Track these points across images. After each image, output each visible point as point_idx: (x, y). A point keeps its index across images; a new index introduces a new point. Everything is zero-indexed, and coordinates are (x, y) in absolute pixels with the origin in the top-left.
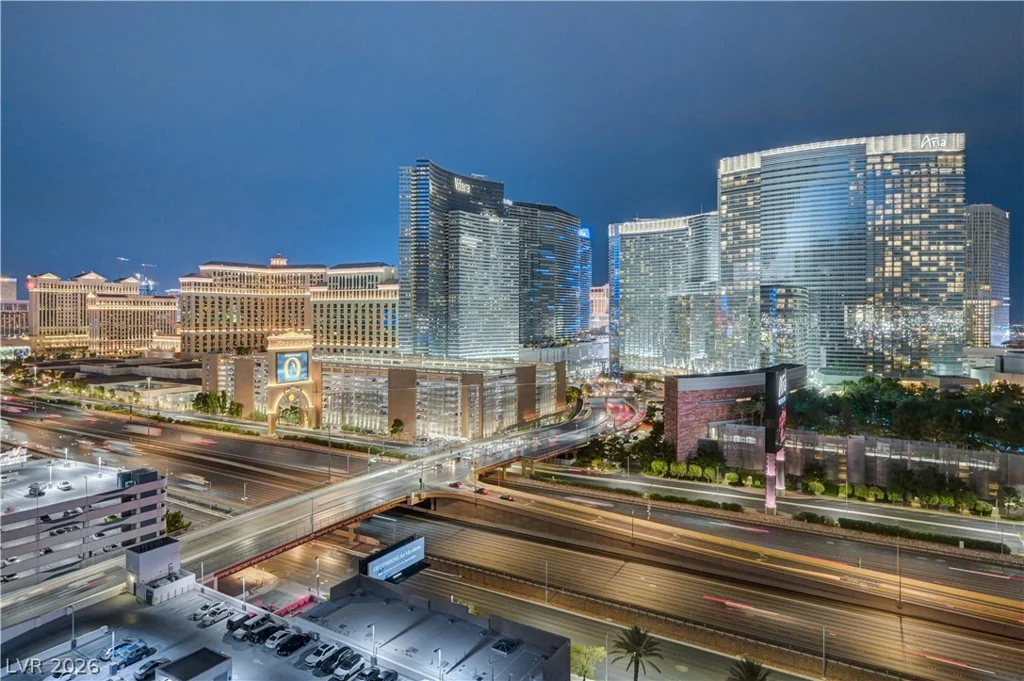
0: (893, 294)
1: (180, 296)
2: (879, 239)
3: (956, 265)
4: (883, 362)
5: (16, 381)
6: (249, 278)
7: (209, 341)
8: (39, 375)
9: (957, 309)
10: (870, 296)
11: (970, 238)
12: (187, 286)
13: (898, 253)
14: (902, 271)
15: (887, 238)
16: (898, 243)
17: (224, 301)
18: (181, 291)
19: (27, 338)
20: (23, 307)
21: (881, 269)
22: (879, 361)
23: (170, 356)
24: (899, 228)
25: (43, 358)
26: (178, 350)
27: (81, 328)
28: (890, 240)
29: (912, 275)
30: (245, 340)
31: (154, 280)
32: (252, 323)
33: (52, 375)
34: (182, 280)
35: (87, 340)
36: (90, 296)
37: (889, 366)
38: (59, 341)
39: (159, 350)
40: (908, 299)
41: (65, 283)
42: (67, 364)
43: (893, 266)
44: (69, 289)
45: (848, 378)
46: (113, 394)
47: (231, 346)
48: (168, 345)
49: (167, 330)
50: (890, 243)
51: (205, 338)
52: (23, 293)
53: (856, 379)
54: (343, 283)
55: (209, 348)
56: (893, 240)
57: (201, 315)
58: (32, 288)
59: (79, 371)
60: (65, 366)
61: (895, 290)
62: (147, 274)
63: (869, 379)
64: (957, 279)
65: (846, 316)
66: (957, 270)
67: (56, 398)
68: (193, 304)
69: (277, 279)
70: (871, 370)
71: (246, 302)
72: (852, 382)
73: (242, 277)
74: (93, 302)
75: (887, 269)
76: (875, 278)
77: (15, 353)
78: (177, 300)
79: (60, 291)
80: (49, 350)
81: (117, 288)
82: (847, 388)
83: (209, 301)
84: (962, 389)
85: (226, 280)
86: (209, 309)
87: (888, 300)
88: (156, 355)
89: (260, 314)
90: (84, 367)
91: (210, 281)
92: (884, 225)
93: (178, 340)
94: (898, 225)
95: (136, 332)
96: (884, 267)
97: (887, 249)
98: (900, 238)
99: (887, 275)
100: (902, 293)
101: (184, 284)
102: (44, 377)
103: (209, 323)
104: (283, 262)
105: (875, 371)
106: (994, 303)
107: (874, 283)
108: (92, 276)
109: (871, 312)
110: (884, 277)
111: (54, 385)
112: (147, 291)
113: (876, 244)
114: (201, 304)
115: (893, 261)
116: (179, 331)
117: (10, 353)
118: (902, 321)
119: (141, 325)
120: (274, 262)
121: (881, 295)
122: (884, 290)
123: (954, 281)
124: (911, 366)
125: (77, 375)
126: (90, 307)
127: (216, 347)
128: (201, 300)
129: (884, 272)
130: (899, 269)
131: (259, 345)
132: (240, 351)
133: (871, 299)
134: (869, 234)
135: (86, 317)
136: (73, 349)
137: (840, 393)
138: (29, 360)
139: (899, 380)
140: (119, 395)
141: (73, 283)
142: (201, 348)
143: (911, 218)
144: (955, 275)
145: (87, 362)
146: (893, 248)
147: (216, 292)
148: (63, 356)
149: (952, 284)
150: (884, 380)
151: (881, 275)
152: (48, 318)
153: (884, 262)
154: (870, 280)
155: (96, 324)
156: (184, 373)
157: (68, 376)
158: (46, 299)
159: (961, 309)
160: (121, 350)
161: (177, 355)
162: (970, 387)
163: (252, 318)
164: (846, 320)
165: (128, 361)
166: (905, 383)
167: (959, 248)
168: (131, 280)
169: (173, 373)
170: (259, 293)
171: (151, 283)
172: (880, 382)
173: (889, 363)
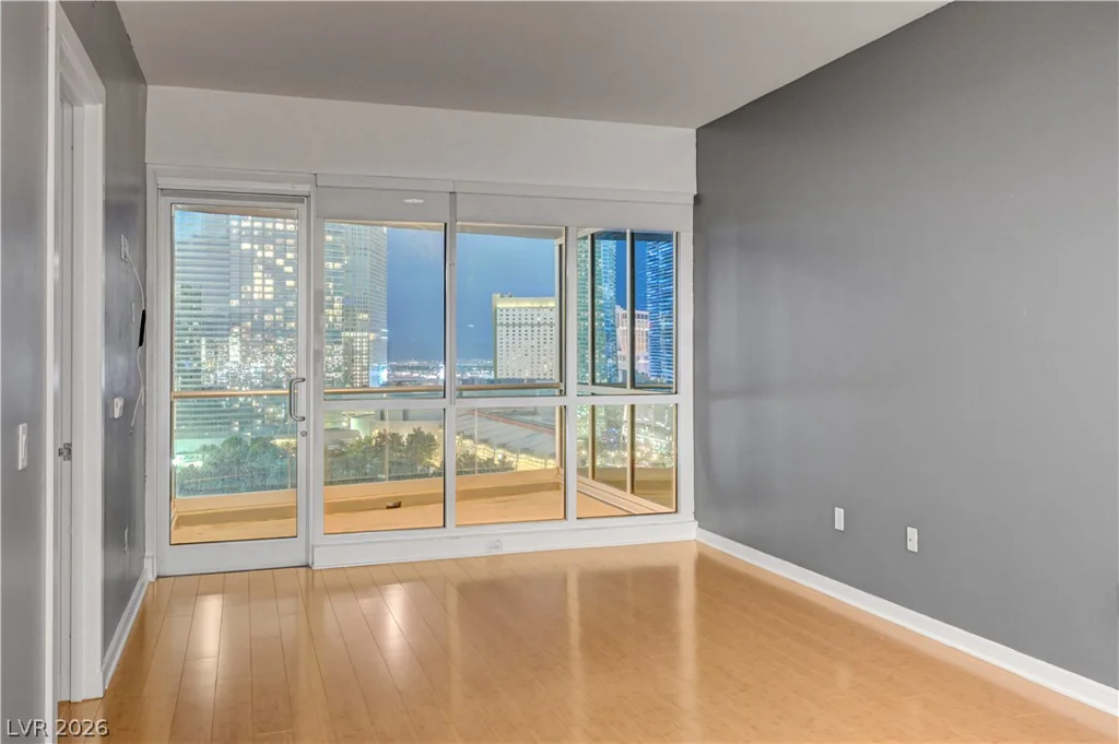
0: (263, 322)
2: (246, 246)
3: (335, 287)
4: (251, 417)
9: (336, 343)
10: (235, 324)
11: (348, 254)
13: (270, 268)
14: (275, 293)
15: (256, 247)
16: (269, 254)
21: (249, 289)
22: (247, 416)
24: (270, 234)
28: (259, 249)
29: (286, 299)
37: (259, 422)
40: (280, 329)
43: (264, 285)
45: (208, 442)
50: (259, 254)
53: (218, 442)
56: (263, 250)
61: (266, 317)
63: (236, 441)
64: (336, 305)
65: (203, 352)
66: (335, 294)
70: (237, 429)
72: (213, 447)
75: (256, 289)
76: (241, 300)
82: (207, 456)
84: (342, 444)
87: (257, 331)
92: (252, 228)
94: (268, 230)
96: (253, 286)
97: (256, 261)
98: (272, 247)
99: (256, 296)
100: (275, 323)
105: (241, 429)
106: (372, 336)
107: (240, 307)
109: (237, 347)
110: (252, 300)
113: (242, 255)
115: (264, 279)
118: (273, 359)
121: (249, 324)
122: (252, 317)
123: (332, 307)
124: (285, 421)
129: (252, 292)
130: (270, 289)
133: (236, 330)
134: (233, 238)
137: (199, 464)
139: (272, 439)
143: (285, 224)
144: (333, 301)
146: (263, 260)
149: (331, 312)
150: (254, 441)
151: (248, 297)
153: (253, 278)
154: (235, 303)
159: (340, 343)
162: (350, 441)
164: (203, 359)
166: (279, 442)
167: (338, 265)
172: (249, 444)
173: (258, 416)
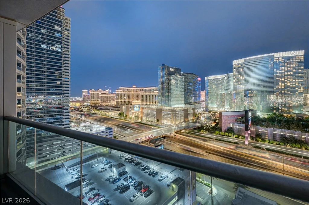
1: (116, 93)
2: (278, 78)
3: (301, 85)
5: (88, 109)
6: (128, 90)
7: (121, 102)
8: (92, 108)
9: (301, 96)
10: (275, 93)
11: (306, 78)
12: (118, 92)
13: (283, 82)
14: (284, 87)
15: (280, 78)
17: (124, 95)
18: (116, 92)
19: (89, 101)
20: (89, 95)
22: (277, 109)
23: (114, 105)
24: (284, 76)
25: (92, 105)
26: (115, 104)
27: (98, 100)
29: (287, 88)
30: (128, 102)
31: (111, 90)
32: (129, 99)
33: (94, 108)
34: (116, 90)
35: (99, 102)
36: (100, 93)
38: (94, 102)
39: (112, 104)
40: (286, 94)
41: (95, 91)
42: (96, 106)
43: (282, 85)
44: (97, 92)
45: (268, 113)
46: (104, 112)
47: (125, 103)
48: (114, 103)
49: (114, 100)
50: (281, 80)
51: (120, 102)
52: (89, 93)
53: (271, 114)
54: (147, 91)
55: (121, 104)
56: (282, 79)
57: (120, 97)
58: (90, 92)
59: (98, 108)
60: (96, 107)
61: (282, 91)
62: (110, 89)
63: (275, 114)
64: (302, 88)
65: (268, 98)
66: (301, 86)
67: (94, 113)
68: (118, 95)
69: (134, 90)
71: (128, 95)
72: (269, 114)
73: (127, 90)
74: (100, 95)
75: (280, 86)
76: (276, 88)
77: (87, 104)
78: (115, 94)
79: (95, 93)
80: (93, 104)
81: (104, 92)
82: (268, 116)
83: (121, 94)
84: (303, 117)
85: (124, 90)
86: (121, 96)
87: (280, 94)
88: (111, 105)
89: (130, 97)
90: (99, 107)
91: (121, 90)
92: (279, 75)
93: (115, 102)
95: (108, 100)
96: (279, 85)
98: (284, 78)
99: (280, 87)
100: (284, 92)
101: (116, 91)
102: (92, 109)
103: (121, 99)
104: (135, 86)
105: (276, 112)
107: (276, 90)
108: (100, 90)
109: (275, 97)
111: (94, 110)
112: (110, 93)
113: (276, 80)
114: (120, 95)
115: (282, 84)
116: (116, 100)
117: (86, 104)
118: (284, 99)
119: (108, 99)
120: (133, 86)
121: (278, 93)
122: (279, 91)
123: (300, 89)
124: (287, 111)
125: (98, 109)
126: (100, 96)
127: (122, 104)
128: (119, 94)
129: (279, 87)
131: (130, 103)
132: (127, 104)
133: (275, 94)
134: (274, 77)
135: (99, 98)
136: (97, 104)
137: (266, 117)
138: (90, 105)
139: (283, 114)
140: (105, 112)
141: (97, 91)
142: (120, 104)
143: (287, 73)
144: (301, 87)
145: (99, 106)
146: (282, 81)
147: (122, 93)
148: (95, 105)
149: (300, 90)
152: (93, 98)
154: (275, 89)
155: (101, 99)
156: (116, 109)
157: (96, 109)
158: (92, 94)
159: (303, 96)
160: (105, 104)
161: (115, 105)
162: (305, 117)
163: (129, 98)
165: (107, 106)
166: (285, 115)
167: (302, 80)
168: (107, 90)
169: (115, 109)
170: (130, 93)
171: (110, 91)
172: (278, 114)
173: (280, 110)
